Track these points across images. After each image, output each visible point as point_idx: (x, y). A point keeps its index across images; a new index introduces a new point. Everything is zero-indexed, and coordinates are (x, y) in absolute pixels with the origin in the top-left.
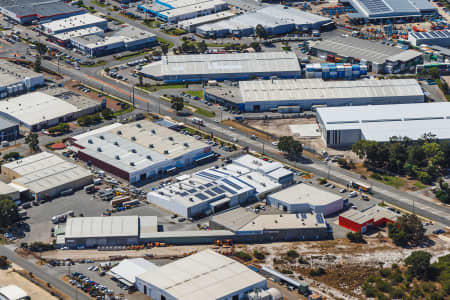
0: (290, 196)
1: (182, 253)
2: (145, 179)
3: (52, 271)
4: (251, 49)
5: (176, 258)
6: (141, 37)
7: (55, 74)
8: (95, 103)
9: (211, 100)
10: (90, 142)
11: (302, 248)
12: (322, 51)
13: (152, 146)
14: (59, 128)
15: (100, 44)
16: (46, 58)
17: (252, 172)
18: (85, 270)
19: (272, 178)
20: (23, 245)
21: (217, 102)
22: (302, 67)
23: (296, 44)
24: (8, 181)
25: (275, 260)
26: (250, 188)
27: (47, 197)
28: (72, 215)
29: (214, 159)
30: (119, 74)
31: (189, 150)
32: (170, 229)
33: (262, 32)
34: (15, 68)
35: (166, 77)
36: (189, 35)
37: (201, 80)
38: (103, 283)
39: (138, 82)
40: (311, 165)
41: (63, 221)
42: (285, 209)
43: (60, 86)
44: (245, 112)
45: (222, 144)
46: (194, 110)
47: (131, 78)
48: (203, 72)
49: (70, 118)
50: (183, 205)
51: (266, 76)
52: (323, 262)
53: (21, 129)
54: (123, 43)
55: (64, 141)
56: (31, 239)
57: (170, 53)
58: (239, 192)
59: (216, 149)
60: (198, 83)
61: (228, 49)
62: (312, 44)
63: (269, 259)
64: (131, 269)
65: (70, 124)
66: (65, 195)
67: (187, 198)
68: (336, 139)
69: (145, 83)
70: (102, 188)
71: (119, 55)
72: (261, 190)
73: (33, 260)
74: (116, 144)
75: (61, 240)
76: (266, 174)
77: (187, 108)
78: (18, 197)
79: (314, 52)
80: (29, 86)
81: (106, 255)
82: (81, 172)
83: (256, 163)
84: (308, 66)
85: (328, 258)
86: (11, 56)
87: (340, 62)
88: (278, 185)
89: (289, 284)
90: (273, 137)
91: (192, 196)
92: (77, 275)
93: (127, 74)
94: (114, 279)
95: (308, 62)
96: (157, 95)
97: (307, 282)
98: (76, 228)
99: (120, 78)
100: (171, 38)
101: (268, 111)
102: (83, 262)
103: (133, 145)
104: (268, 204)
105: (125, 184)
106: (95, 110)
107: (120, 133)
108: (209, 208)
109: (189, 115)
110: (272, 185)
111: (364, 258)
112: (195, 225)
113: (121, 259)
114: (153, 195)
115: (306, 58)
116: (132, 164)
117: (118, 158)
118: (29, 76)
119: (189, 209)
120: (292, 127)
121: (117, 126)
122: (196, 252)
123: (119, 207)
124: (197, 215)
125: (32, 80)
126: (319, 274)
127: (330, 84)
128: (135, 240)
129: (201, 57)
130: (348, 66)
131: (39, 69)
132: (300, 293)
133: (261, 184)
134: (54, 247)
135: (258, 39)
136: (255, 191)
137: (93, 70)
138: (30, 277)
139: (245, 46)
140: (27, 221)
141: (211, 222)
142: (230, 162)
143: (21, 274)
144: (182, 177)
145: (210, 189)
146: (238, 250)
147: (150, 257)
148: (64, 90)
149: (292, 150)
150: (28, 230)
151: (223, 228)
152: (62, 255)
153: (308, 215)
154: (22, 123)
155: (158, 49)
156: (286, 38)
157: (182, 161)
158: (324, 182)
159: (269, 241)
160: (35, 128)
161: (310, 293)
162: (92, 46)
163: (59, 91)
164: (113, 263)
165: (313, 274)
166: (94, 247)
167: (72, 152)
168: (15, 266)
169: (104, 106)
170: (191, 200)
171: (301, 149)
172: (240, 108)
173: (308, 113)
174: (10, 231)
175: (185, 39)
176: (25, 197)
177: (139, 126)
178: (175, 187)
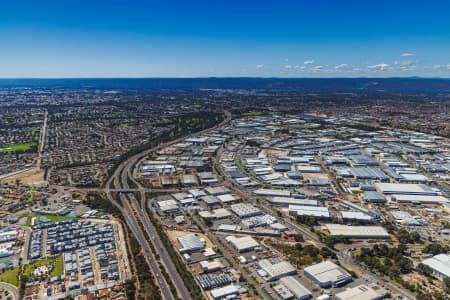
0: (274, 226)
2: (243, 217)
14: (229, 203)
17: (268, 219)
27: (220, 219)
33: (284, 185)
38: (223, 241)
50: (249, 224)
64: (231, 238)
68: (291, 213)
69: (253, 195)
82: (229, 214)
98: (222, 227)
111: (287, 243)
118: (228, 190)
124: (251, 227)
133: (269, 222)
149: (280, 214)
176: (215, 218)
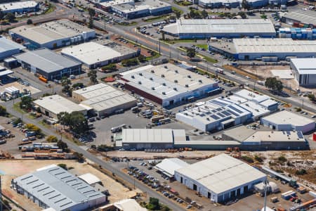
1: (204, 156)
3: (115, 165)
4: (238, 17)
5: (200, 159)
6: (161, 6)
7: (102, 30)
8: (133, 51)
9: (214, 51)
10: (133, 77)
11: (289, 155)
12: (290, 20)
13: (176, 82)
15: (132, 10)
16: (95, 19)
18: (138, 165)
19: (263, 106)
20: (93, 147)
21: (218, 53)
22: (276, 30)
23: (270, 14)
24: (78, 102)
25: (270, 163)
26: (248, 113)
28: (125, 127)
29: (220, 92)
30: (147, 31)
31: (202, 85)
32: (194, 139)
34: (74, 25)
35: (181, 34)
36: (194, 6)
37: (205, 37)
39: (161, 37)
40: (288, 98)
41: (119, 131)
42: (274, 128)
43: (107, 38)
44: (239, 60)
45: (225, 81)
46: (202, 57)
47: (155, 34)
48: (207, 32)
49: (116, 60)
51: (251, 36)
52: (304, 165)
53: (83, 67)
54: (148, 10)
55: (114, 76)
56: (98, 142)
57: (182, 18)
58: (241, 115)
59: (221, 85)
60: (204, 39)
61: (222, 16)
62: (282, 15)
63: (266, 162)
65: (117, 64)
66: (118, 113)
67: (205, 118)
70: (143, 109)
71: (146, 18)
72: (256, 114)
73: (101, 158)
74: (151, 79)
75: (119, 144)
76: (259, 103)
77: (198, 56)
78: (86, 113)
79: (283, 20)
80: (85, 38)
81: (152, 155)
83: (251, 95)
84: (281, 29)
85: (308, 163)
86: (71, 16)
87: (303, 27)
88: (267, 111)
89: (282, 179)
90: (261, 78)
91: (208, 116)
92: (132, 168)
93: (153, 32)
94: (159, 172)
95: (280, 27)
96: (175, 46)
97: (294, 178)
99: (148, 34)
100: (181, 7)
101: (255, 60)
102: (136, 159)
103: (163, 80)
104: (261, 124)
105: (159, 107)
106: (133, 56)
107: (153, 72)
108: (220, 125)
109: (199, 61)
110: (263, 111)
112: (211, 137)
113: (162, 158)
114: (180, 115)
115: (278, 24)
116: (164, 94)
117: (153, 89)
119: (207, 126)
120: (272, 71)
121: (150, 67)
122: (214, 155)
123: (157, 123)
125: (87, 33)
126: (302, 173)
127: (298, 42)
128: (171, 146)
129: (204, 21)
130: (310, 30)
131: (91, 26)
132: (290, 186)
134: (114, 149)
135: (243, 10)
136: (252, 115)
137: (129, 28)
138: (100, 168)
139: (234, 15)
140: (93, 131)
141: (223, 135)
142: (231, 94)
143: (93, 166)
144: (199, 103)
145: (220, 112)
146: (243, 155)
147: (182, 158)
148: (111, 41)
150: (95, 137)
151: (232, 139)
152: (120, 154)
153: (291, 132)
154: (83, 63)
155: (173, 15)
156: (262, 10)
157: (198, 92)
158: (299, 110)
159: (265, 150)
160: (92, 67)
161: (298, 186)
162: (127, 11)
163: (107, 41)
164: (157, 161)
165: (298, 173)
166: (143, 150)
167: (119, 84)
168: (88, 161)
169: (139, 53)
170: (208, 119)
171: (282, 87)
172: (235, 57)
173: (283, 62)
174: (83, 137)
175: (191, 8)
177: (166, 67)
178: (195, 110)
